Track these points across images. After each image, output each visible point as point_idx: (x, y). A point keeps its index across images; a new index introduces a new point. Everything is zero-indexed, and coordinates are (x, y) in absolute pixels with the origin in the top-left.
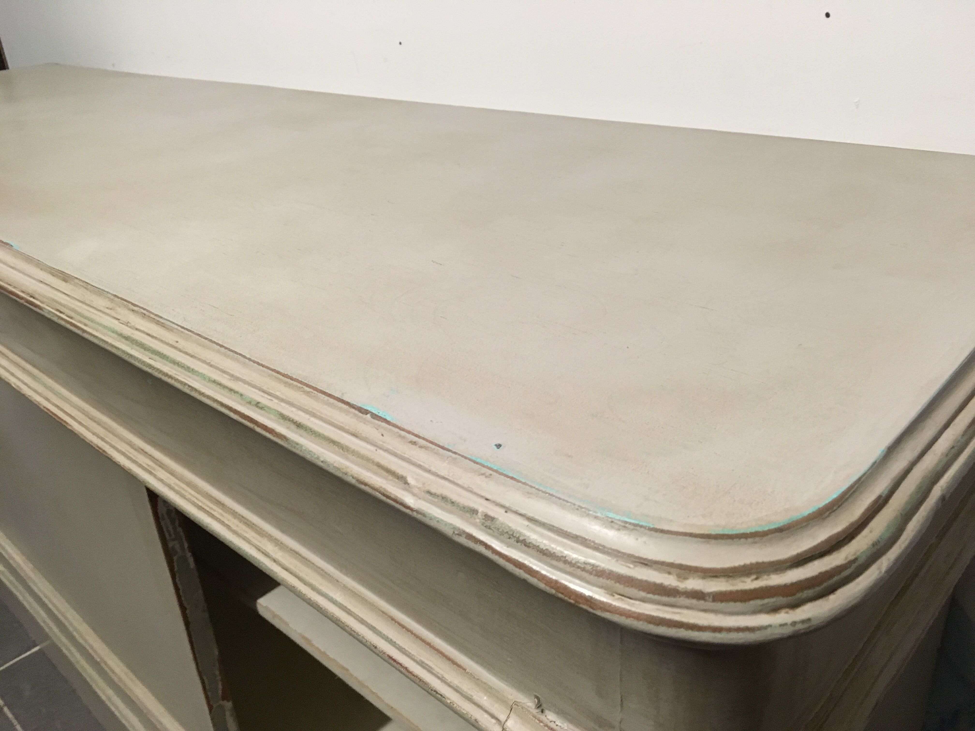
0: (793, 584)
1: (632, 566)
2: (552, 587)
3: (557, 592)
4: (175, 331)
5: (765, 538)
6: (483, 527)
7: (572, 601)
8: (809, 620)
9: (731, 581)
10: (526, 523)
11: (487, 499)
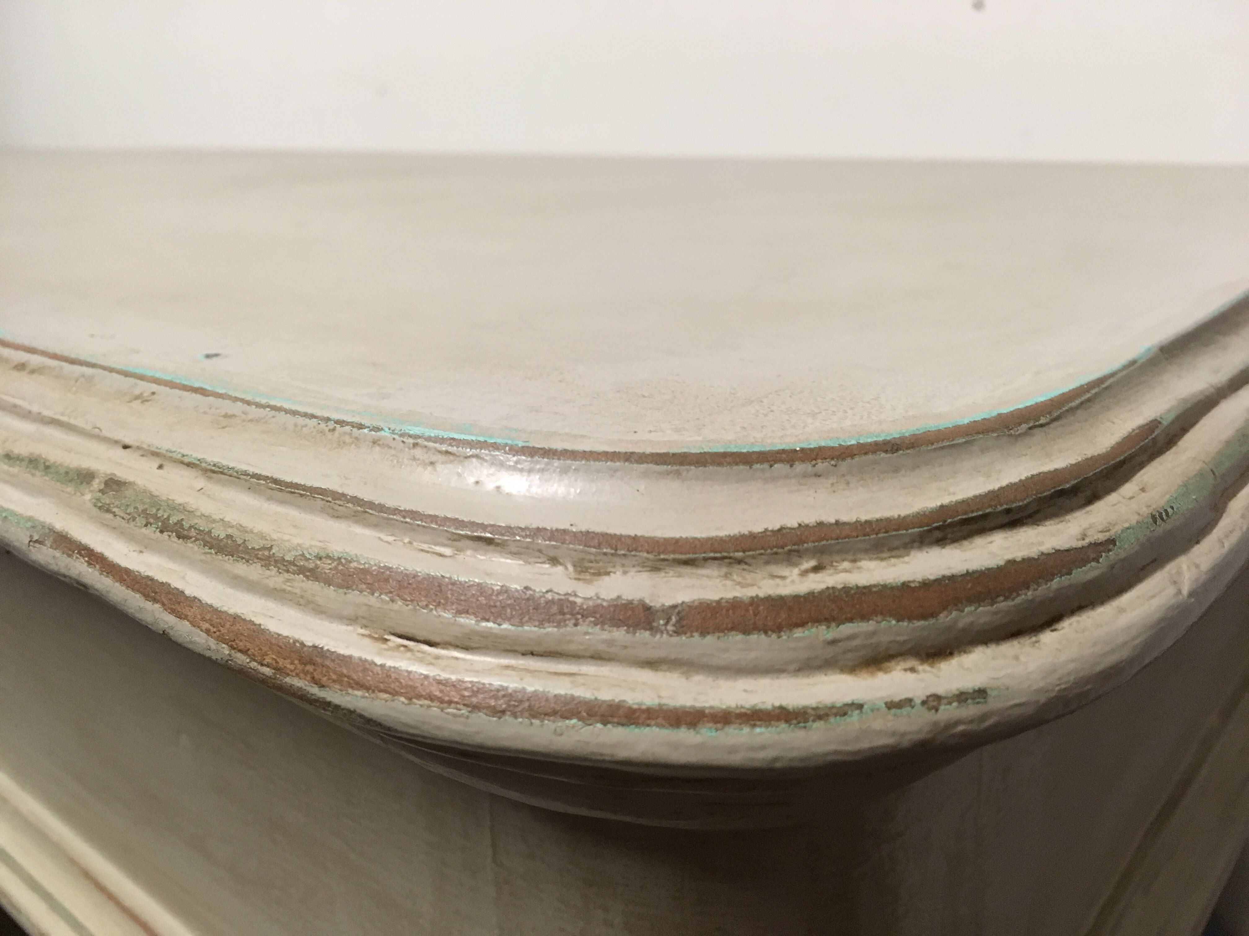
0: (926, 585)
1: (447, 551)
2: (221, 639)
3: (233, 652)
5: (844, 466)
6: (95, 511)
7: (267, 671)
8: (981, 693)
9: (737, 574)
10: (201, 482)
11: (125, 447)
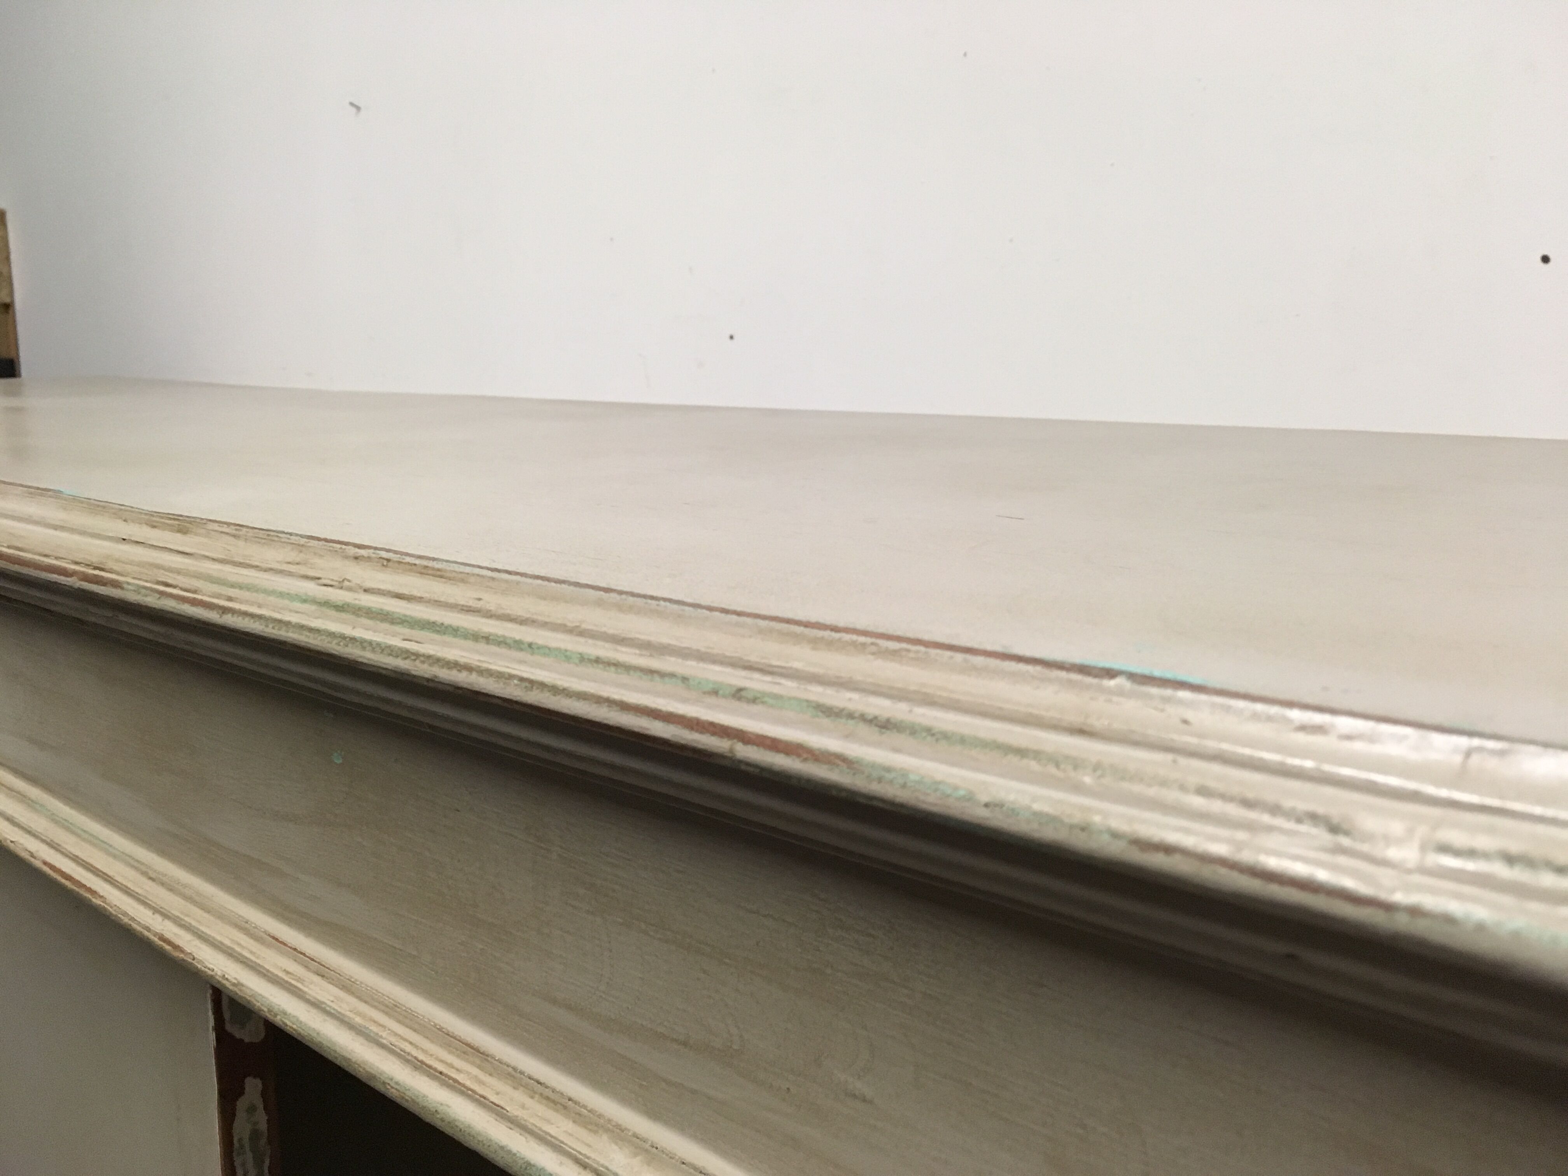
4: (472, 579)
